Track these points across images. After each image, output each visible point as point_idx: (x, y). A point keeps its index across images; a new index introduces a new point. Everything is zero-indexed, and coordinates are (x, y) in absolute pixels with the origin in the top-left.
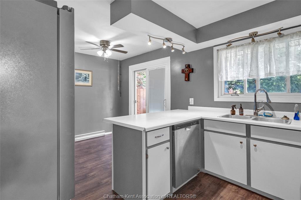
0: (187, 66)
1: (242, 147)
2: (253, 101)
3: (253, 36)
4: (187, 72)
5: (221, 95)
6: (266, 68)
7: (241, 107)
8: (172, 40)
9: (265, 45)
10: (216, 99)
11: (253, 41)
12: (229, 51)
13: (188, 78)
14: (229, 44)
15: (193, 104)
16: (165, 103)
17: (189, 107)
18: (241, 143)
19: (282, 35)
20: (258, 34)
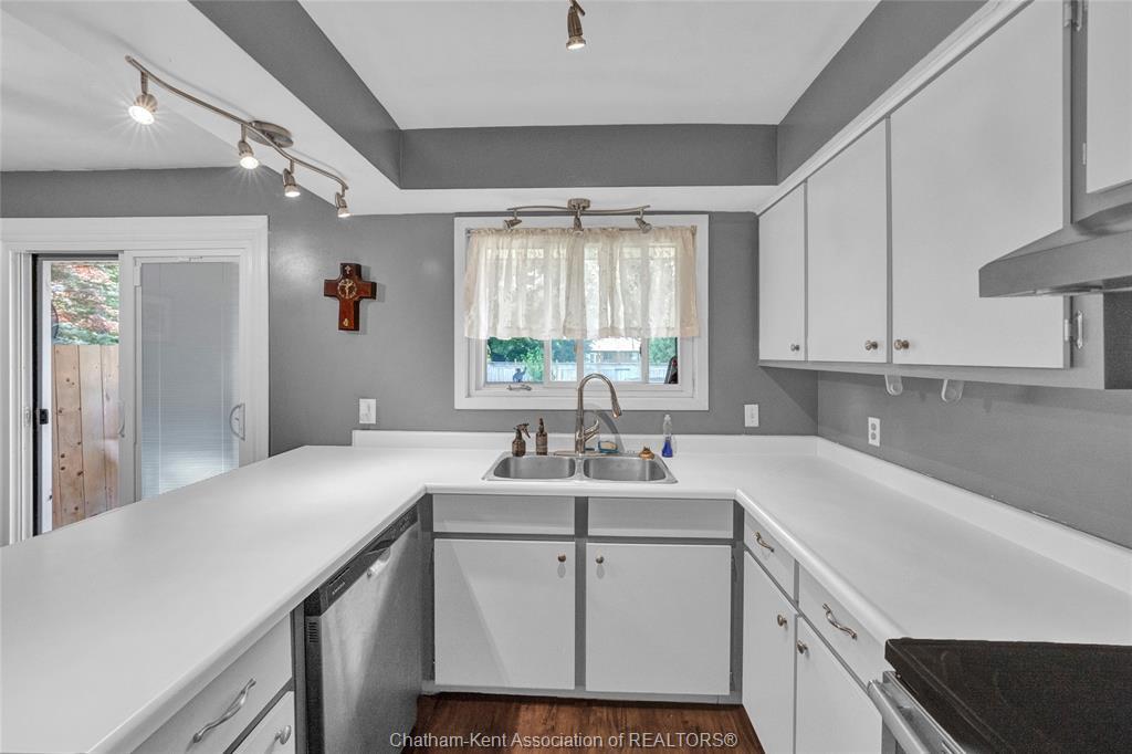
0: (348, 268)
1: (561, 573)
2: (575, 407)
3: (578, 209)
4: (350, 292)
5: (477, 388)
6: (603, 311)
7: (542, 430)
8: (291, 142)
9: (600, 244)
10: (461, 402)
11: (578, 225)
12: (504, 240)
13: (351, 318)
14: (513, 218)
15: (374, 422)
16: (235, 423)
17: (357, 435)
18: (562, 559)
19: (648, 227)
20: (590, 209)
